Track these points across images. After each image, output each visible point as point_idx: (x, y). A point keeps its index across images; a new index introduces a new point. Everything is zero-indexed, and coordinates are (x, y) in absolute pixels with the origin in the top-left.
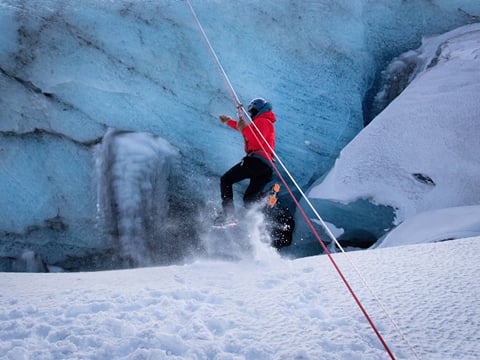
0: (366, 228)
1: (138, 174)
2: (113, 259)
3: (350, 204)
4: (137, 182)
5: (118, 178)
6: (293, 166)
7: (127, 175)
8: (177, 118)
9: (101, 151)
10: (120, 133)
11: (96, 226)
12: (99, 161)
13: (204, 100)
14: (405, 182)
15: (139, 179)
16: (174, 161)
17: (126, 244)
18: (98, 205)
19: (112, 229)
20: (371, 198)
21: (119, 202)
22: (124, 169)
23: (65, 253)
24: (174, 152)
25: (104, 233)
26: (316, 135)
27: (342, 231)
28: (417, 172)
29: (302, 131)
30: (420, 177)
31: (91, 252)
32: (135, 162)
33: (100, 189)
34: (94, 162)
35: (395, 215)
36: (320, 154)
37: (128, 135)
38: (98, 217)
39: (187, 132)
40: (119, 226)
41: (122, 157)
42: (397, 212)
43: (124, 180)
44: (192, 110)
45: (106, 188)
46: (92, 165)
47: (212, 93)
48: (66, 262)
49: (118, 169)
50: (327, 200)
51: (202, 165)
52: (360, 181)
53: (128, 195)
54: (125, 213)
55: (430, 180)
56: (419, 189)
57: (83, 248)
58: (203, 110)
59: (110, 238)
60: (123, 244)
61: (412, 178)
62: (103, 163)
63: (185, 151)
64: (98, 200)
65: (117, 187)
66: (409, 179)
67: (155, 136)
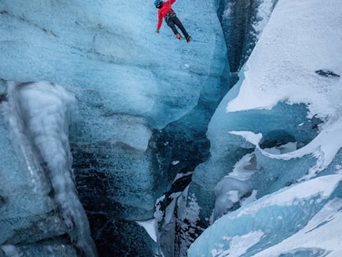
0: (282, 128)
1: (56, 126)
2: (56, 221)
3: (273, 108)
4: (57, 134)
5: (39, 134)
6: (183, 90)
7: (47, 128)
8: (66, 61)
9: (12, 109)
10: (22, 85)
11: (35, 190)
12: (13, 121)
13: (87, 38)
14: (312, 79)
15: (58, 132)
16: (73, 107)
17: (64, 202)
18: (29, 168)
19: (49, 190)
20: (287, 100)
21: (48, 159)
22: (42, 123)
23: (13, 228)
24: (71, 98)
25: (44, 196)
26: (192, 57)
27: (260, 135)
28: (318, 69)
29: (179, 56)
30: (321, 73)
31: (36, 220)
32: (49, 114)
33: (25, 151)
34: (8, 123)
35: (308, 110)
36: (199, 74)
37: (31, 86)
38: (33, 181)
39: (78, 75)
40: (53, 186)
41: (36, 111)
42: (310, 107)
43: (45, 134)
44: (76, 51)
45: (29, 147)
46: (6, 126)
47: (93, 29)
48: (14, 237)
49: (36, 124)
50: (252, 110)
51: (99, 106)
52: (276, 87)
53: (55, 150)
54: (56, 171)
55: (331, 74)
56: (325, 83)
57: (26, 218)
58: (88, 48)
59: (49, 199)
60: (61, 202)
61: (316, 75)
62: (18, 122)
63: (80, 95)
64: (27, 162)
65: (40, 144)
66: (313, 76)
67: (52, 84)
